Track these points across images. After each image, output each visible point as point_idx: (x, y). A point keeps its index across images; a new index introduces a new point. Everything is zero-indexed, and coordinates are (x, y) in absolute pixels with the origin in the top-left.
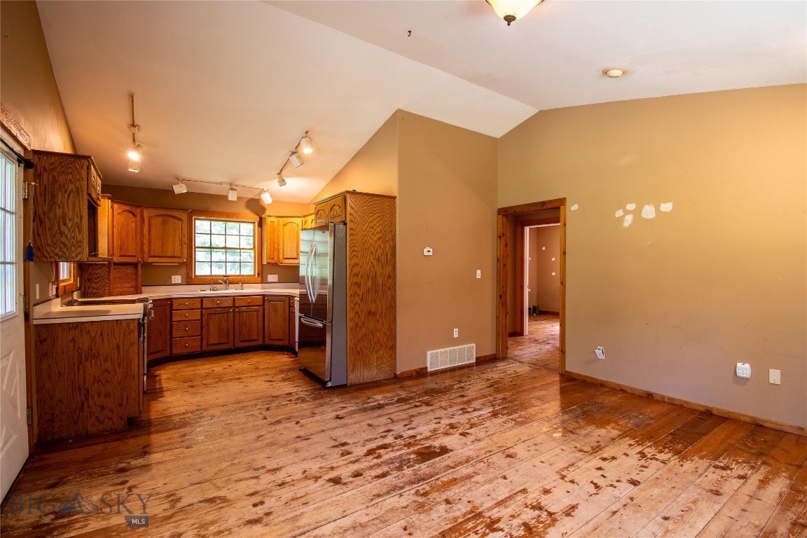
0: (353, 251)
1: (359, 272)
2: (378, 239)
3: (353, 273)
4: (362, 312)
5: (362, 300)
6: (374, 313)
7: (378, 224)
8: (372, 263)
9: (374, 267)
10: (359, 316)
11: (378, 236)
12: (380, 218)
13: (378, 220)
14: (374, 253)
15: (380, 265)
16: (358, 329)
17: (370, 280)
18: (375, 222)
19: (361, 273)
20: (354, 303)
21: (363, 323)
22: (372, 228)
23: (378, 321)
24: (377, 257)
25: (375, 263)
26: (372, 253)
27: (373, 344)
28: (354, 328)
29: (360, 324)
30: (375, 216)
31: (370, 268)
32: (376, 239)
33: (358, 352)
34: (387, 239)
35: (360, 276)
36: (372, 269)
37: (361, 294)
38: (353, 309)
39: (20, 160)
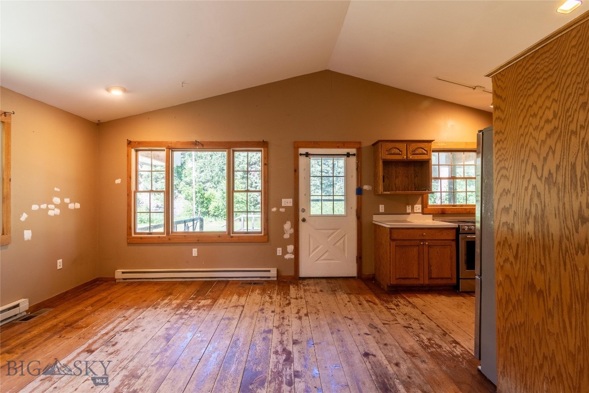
0: (501, 168)
1: (511, 206)
2: (549, 135)
3: (502, 206)
4: (516, 278)
5: (516, 257)
6: (541, 292)
7: (548, 103)
8: (534, 187)
9: (539, 195)
10: (511, 282)
11: (549, 128)
12: (553, 87)
13: (549, 92)
14: (539, 167)
15: (554, 191)
16: (510, 308)
17: (531, 221)
18: (540, 102)
19: (514, 208)
20: (503, 258)
21: (519, 301)
22: (535, 115)
23: (550, 314)
24: (546, 174)
25: (541, 187)
26: (534, 167)
27: (541, 357)
28: (504, 301)
29: (514, 300)
30: (540, 90)
31: (531, 199)
32: (543, 136)
33: (511, 349)
34: (573, 127)
35: (512, 213)
36: (536, 201)
37: (514, 246)
38: (502, 267)
39: (348, 155)
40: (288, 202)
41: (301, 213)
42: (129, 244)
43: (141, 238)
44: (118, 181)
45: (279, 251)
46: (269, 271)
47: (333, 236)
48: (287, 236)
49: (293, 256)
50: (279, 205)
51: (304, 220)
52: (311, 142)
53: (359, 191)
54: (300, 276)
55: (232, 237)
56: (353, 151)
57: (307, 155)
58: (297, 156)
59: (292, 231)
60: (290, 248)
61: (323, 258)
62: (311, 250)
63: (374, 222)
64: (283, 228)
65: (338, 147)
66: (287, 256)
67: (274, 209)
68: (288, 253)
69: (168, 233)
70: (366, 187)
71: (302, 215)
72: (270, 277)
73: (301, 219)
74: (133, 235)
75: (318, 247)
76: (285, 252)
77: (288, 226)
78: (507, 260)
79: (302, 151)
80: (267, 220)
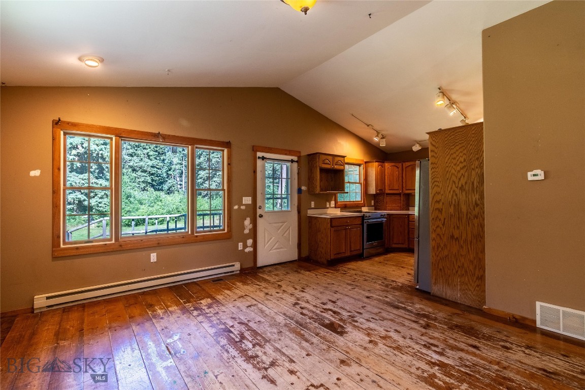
0: (435, 181)
1: (441, 200)
2: (461, 169)
3: (435, 200)
4: (443, 235)
5: (443, 225)
6: (457, 238)
7: (461, 154)
8: (454, 191)
9: (456, 195)
10: (440, 237)
11: (461, 165)
12: (464, 148)
13: (461, 150)
14: (457, 182)
15: (464, 193)
16: (440, 249)
17: (452, 207)
18: (457, 153)
19: (442, 201)
20: (436, 226)
21: (445, 245)
22: (454, 159)
23: (462, 247)
24: (460, 185)
25: (457, 191)
26: (454, 182)
27: (457, 267)
28: (436, 247)
29: (442, 245)
30: (457, 148)
31: (452, 197)
32: (458, 168)
33: (441, 269)
34: (473, 167)
35: (441, 203)
36: (455, 197)
37: (442, 219)
38: (435, 231)
39: (292, 161)
40: (247, 200)
41: (258, 210)
42: (55, 258)
43: (77, 248)
44: (35, 173)
45: (240, 246)
46: (234, 265)
47: (282, 228)
48: (246, 231)
49: (251, 249)
50: (240, 204)
51: (261, 216)
52: (266, 148)
53: (300, 191)
54: (258, 266)
55: (197, 236)
56: (295, 158)
57: (263, 158)
58: (255, 159)
59: (251, 226)
60: (250, 242)
61: (274, 248)
62: (266, 242)
63: (308, 215)
64: (244, 224)
65: (286, 154)
66: (247, 250)
67: (236, 207)
68: (248, 247)
69: (117, 239)
70: (303, 188)
71: (259, 212)
72: (233, 272)
73: (258, 215)
74: (62, 246)
75: (271, 238)
76: (245, 246)
77: (247, 222)
78: (438, 227)
79: (259, 154)
80: (230, 217)
